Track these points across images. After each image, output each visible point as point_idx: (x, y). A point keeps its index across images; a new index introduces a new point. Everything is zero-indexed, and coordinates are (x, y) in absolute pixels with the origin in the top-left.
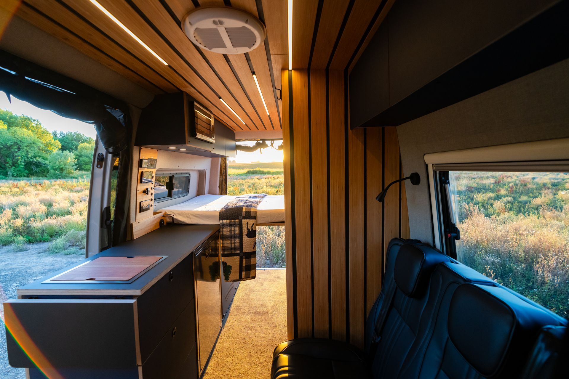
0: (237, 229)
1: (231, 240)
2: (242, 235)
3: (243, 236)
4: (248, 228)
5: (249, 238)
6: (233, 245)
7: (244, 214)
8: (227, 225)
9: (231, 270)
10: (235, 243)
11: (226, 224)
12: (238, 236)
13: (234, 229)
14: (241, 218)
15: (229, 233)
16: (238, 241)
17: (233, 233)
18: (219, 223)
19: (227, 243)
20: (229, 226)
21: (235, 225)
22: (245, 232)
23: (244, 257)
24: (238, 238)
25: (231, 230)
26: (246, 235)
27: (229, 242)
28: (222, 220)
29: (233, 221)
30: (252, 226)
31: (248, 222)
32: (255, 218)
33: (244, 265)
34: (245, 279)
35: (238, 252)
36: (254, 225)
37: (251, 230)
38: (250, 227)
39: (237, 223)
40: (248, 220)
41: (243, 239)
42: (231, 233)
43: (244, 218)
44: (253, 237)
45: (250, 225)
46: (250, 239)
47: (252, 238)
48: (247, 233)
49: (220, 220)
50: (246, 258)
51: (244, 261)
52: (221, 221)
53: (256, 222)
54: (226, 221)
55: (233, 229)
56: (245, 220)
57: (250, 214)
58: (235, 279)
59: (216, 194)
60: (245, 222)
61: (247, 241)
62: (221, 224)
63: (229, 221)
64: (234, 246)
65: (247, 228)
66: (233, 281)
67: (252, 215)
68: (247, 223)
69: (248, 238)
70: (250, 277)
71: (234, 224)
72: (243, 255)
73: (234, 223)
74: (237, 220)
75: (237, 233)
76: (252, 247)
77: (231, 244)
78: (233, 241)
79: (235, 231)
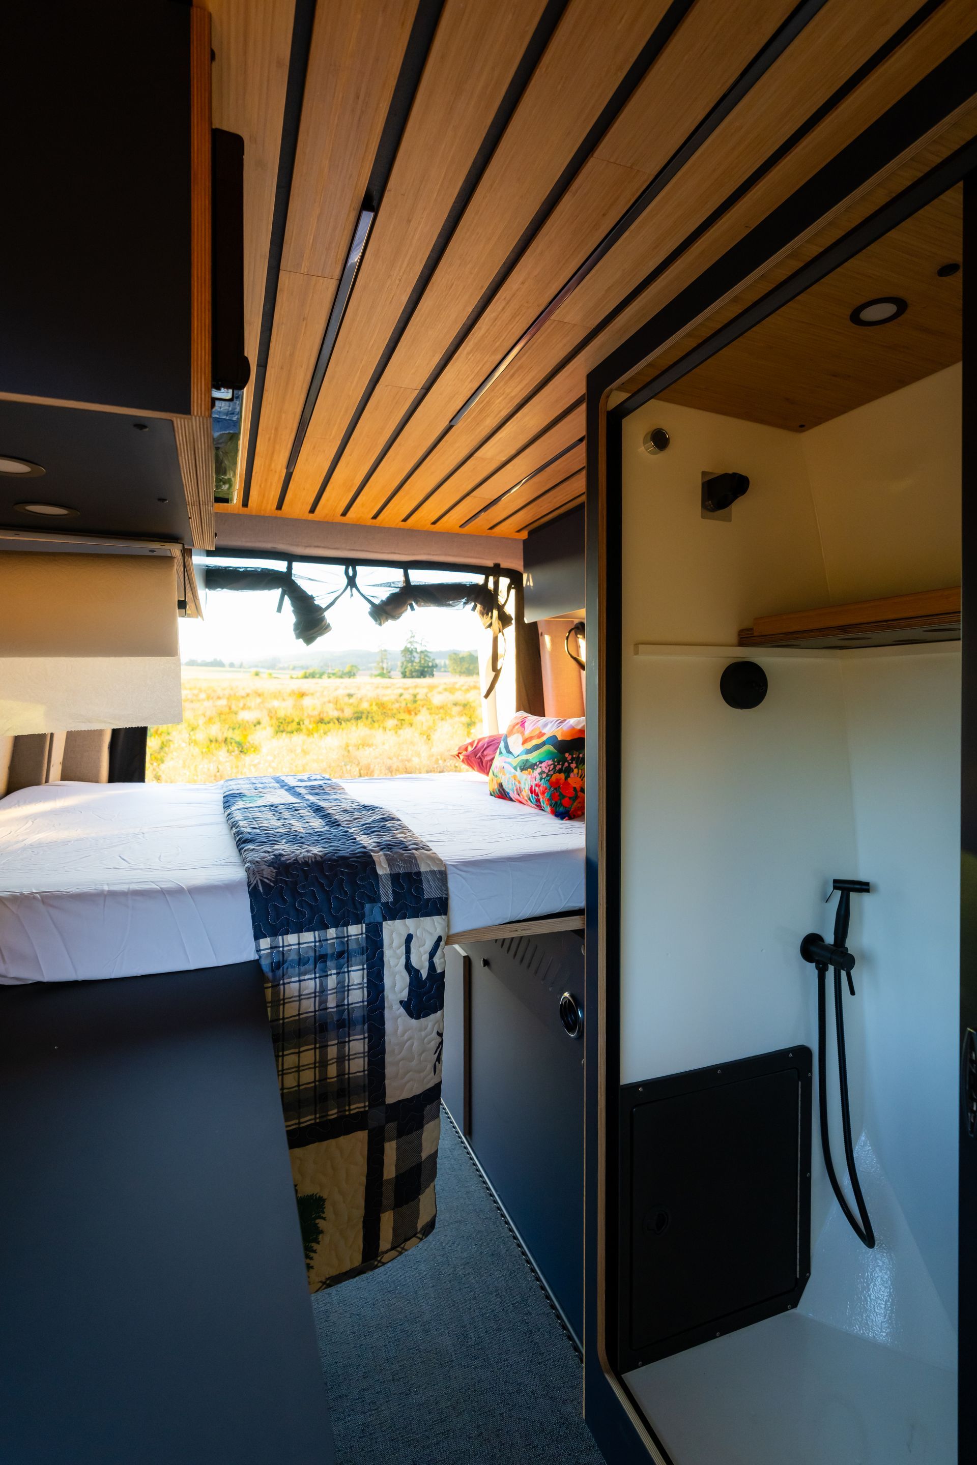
0: (357, 976)
1: (324, 1047)
2: (382, 1008)
3: (387, 1013)
4: (415, 962)
5: (418, 1018)
6: (332, 1071)
7: (386, 894)
8: (301, 961)
9: (321, 1223)
10: (342, 1059)
11: (293, 956)
12: (357, 1014)
13: (340, 983)
14: (373, 912)
15: (309, 1005)
16: (358, 1045)
17: (332, 1002)
18: (249, 955)
19: (299, 1069)
20: (310, 966)
21: (343, 955)
22: (397, 989)
23: (391, 1127)
24: (358, 1028)
25: (322, 992)
26: (401, 1002)
27: (309, 1057)
28: (275, 932)
29: (332, 932)
30: (432, 954)
31: (411, 932)
32: (440, 907)
33: (390, 1172)
34: (393, 1253)
35: (357, 1107)
36: (442, 943)
37: (424, 974)
38: (420, 961)
39: (353, 946)
40: (410, 922)
41: (389, 1026)
42: (323, 1001)
43: (394, 912)
44: (436, 1012)
45: (422, 949)
46: (423, 1020)
47: (432, 1016)
48: (404, 995)
49: (257, 937)
50: (400, 1133)
51: (390, 1149)
52: (265, 943)
53: (448, 925)
54: (292, 939)
55: (332, 981)
56: (398, 923)
57: (420, 890)
58: (347, 1267)
59: (92, 778)
60: (394, 935)
61: (406, 1037)
62: (268, 961)
63: (308, 937)
64: (341, 1074)
65: (408, 966)
66: (329, 1286)
67: (430, 891)
68: (409, 938)
69: (414, 1022)
70: (415, 1235)
71: (340, 955)
72: (387, 1122)
73: (338, 949)
74: (354, 930)
75: (357, 997)
76: (430, 1066)
77: (323, 1064)
78: (332, 1052)
79: (343, 989)
